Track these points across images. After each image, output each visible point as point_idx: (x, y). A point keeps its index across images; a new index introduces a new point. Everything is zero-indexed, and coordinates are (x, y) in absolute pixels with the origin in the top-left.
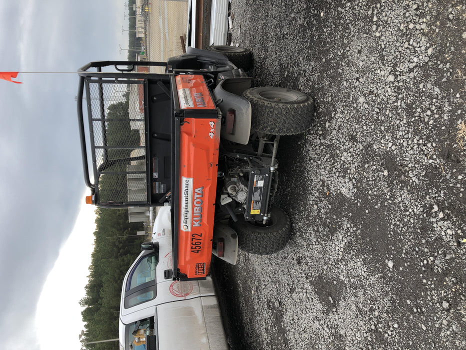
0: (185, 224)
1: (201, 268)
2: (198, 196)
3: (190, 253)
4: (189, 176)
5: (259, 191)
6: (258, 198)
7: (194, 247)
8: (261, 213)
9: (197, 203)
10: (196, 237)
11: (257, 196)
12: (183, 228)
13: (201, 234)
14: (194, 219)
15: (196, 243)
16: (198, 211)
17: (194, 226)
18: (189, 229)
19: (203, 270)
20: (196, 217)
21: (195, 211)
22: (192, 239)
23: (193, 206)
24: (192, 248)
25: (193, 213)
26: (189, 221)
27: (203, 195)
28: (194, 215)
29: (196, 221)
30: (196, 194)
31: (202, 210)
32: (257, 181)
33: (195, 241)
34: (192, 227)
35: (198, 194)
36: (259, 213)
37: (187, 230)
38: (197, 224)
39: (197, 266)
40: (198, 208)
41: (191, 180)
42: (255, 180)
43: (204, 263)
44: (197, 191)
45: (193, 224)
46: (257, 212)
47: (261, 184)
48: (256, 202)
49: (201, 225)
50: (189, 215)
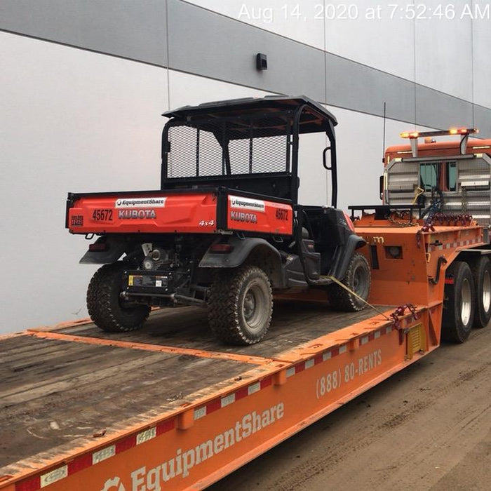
0: (122, 202)
1: (78, 222)
2: (148, 214)
3: (93, 209)
4: (167, 203)
5: (151, 282)
6: (144, 283)
7: (100, 213)
8: (129, 286)
9: (141, 213)
10: (109, 215)
11: (146, 280)
12: (119, 201)
13: (111, 220)
14: (126, 211)
15: (103, 214)
16: (133, 214)
18: (117, 207)
19: (76, 224)
20: (128, 213)
21: (134, 211)
22: (108, 211)
24: (99, 211)
25: (132, 209)
26: (125, 206)
28: (130, 211)
29: (124, 213)
30: (150, 211)
32: (161, 279)
33: (105, 213)
34: (119, 210)
35: (150, 213)
37: (116, 204)
39: (80, 218)
41: (162, 205)
42: (162, 277)
44: (153, 211)
45: (122, 210)
46: (131, 282)
47: (159, 284)
48: (141, 281)
49: (120, 218)
50: (131, 206)
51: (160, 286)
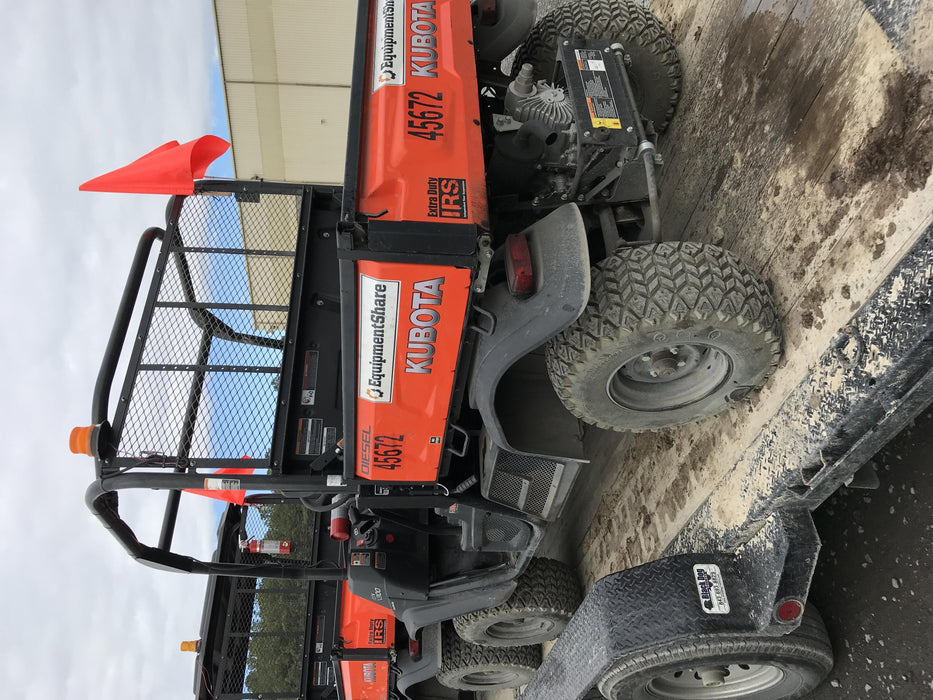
0: (386, 69)
1: (451, 194)
2: (423, 16)
3: (405, 138)
5: (598, 79)
6: (603, 94)
7: (418, 122)
8: (624, 127)
9: (420, 27)
10: (423, 100)
11: (595, 90)
12: (380, 80)
13: (440, 95)
14: (413, 59)
15: (423, 113)
16: (423, 44)
17: (414, 73)
18: (400, 81)
19: (459, 202)
20: (420, 55)
21: (415, 44)
22: (411, 103)
23: (409, 34)
24: (411, 124)
26: (399, 62)
27: (434, 14)
28: (413, 50)
29: (422, 65)
30: (414, 12)
31: (435, 42)
32: (585, 61)
33: (417, 110)
34: (409, 77)
35: (420, 12)
36: (619, 127)
37: (392, 82)
38: (422, 72)
39: (435, 185)
40: (423, 39)
42: (578, 58)
43: (460, 181)
44: (416, 6)
45: (409, 70)
46: (613, 124)
47: (597, 66)
48: (600, 101)
49: (436, 74)
50: (398, 49)
51: (602, 62)
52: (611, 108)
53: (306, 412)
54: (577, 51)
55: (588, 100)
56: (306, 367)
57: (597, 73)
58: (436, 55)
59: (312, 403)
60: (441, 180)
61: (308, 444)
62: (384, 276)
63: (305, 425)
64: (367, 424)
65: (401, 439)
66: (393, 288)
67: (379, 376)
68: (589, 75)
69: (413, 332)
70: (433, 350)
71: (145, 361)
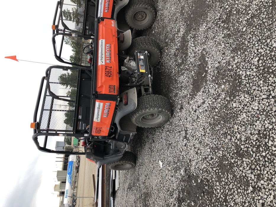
0: (101, 60)
1: (113, 88)
2: (108, 48)
3: (105, 77)
4: (103, 38)
5: (142, 60)
6: (143, 64)
7: (107, 73)
8: (146, 72)
9: (108, 51)
10: (108, 68)
11: (141, 63)
12: (100, 63)
13: (111, 67)
14: (106, 58)
15: (108, 71)
16: (108, 55)
17: (106, 62)
18: (104, 63)
19: (114, 90)
20: (107, 57)
21: (107, 55)
22: (106, 69)
23: (106, 52)
24: (106, 74)
25: (105, 55)
26: (104, 59)
27: (110, 47)
28: (106, 56)
29: (108, 60)
30: (107, 47)
31: (110, 54)
32: (140, 56)
33: (107, 70)
34: (105, 63)
35: (108, 47)
36: (145, 72)
37: (102, 64)
38: (108, 62)
39: (110, 87)
41: (104, 41)
42: (139, 55)
43: (114, 86)
44: (107, 45)
45: (105, 61)
46: (144, 71)
47: (142, 57)
48: (142, 66)
49: (110, 62)
50: (103, 56)
51: (143, 56)
52: (144, 67)
53: (80, 120)
54: (138, 53)
55: (140, 65)
56: (80, 110)
57: (142, 59)
58: (111, 58)
59: (81, 118)
60: (111, 85)
61: (80, 127)
62: (100, 102)
63: (79, 123)
64: (94, 125)
65: (101, 128)
66: (102, 104)
67: (98, 117)
68: (140, 59)
69: (105, 111)
70: (108, 113)
71: (45, 108)
